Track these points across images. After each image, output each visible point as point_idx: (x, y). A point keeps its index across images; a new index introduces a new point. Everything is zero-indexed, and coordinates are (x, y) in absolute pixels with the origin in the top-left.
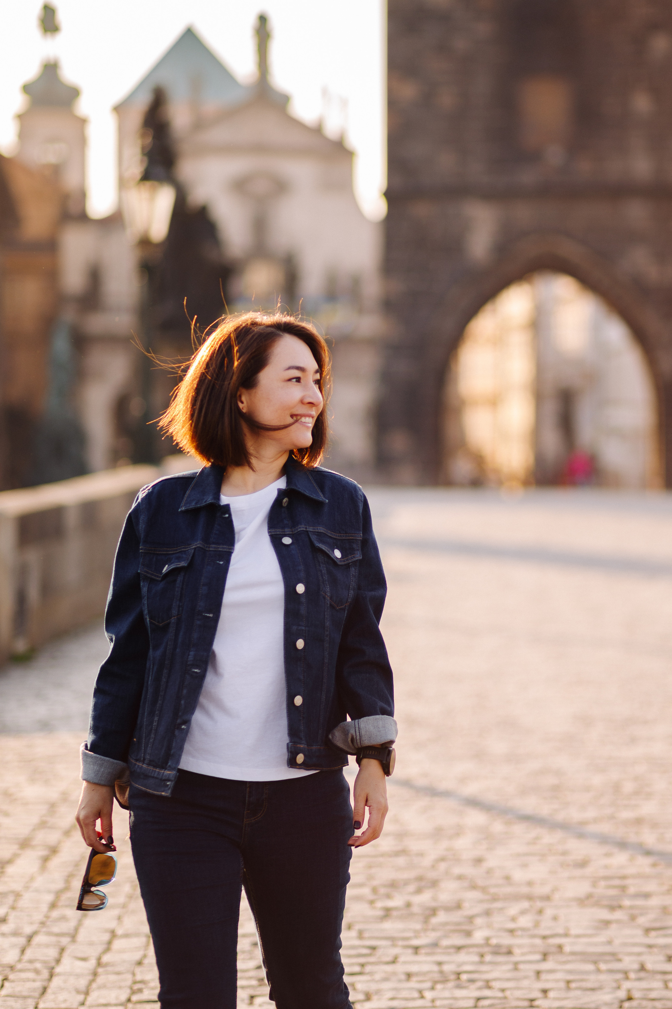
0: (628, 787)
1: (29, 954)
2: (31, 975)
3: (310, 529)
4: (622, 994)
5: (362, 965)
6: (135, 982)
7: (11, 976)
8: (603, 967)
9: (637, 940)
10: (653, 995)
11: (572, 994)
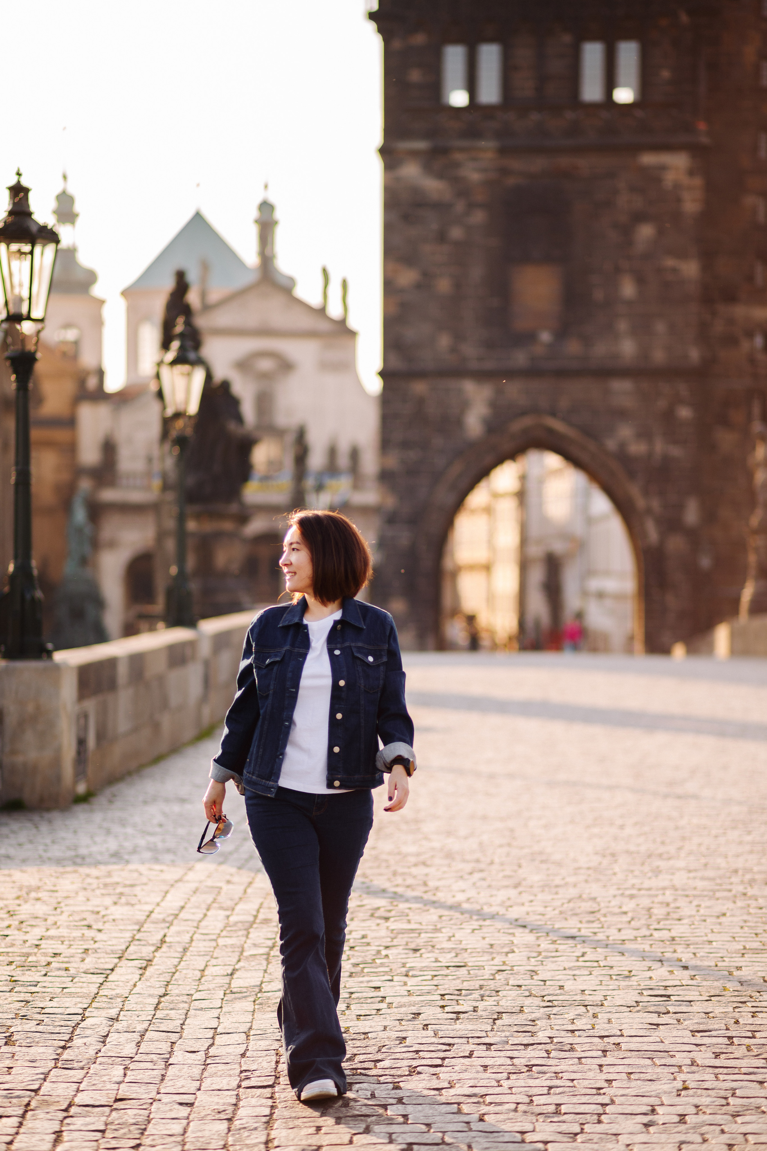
0: (659, 912)
1: (143, 1048)
2: (149, 1065)
3: (353, 644)
4: (679, 1085)
5: (443, 1059)
6: (241, 1072)
7: (132, 1066)
8: (658, 1062)
9: (686, 1040)
10: (706, 1085)
11: (633, 1084)
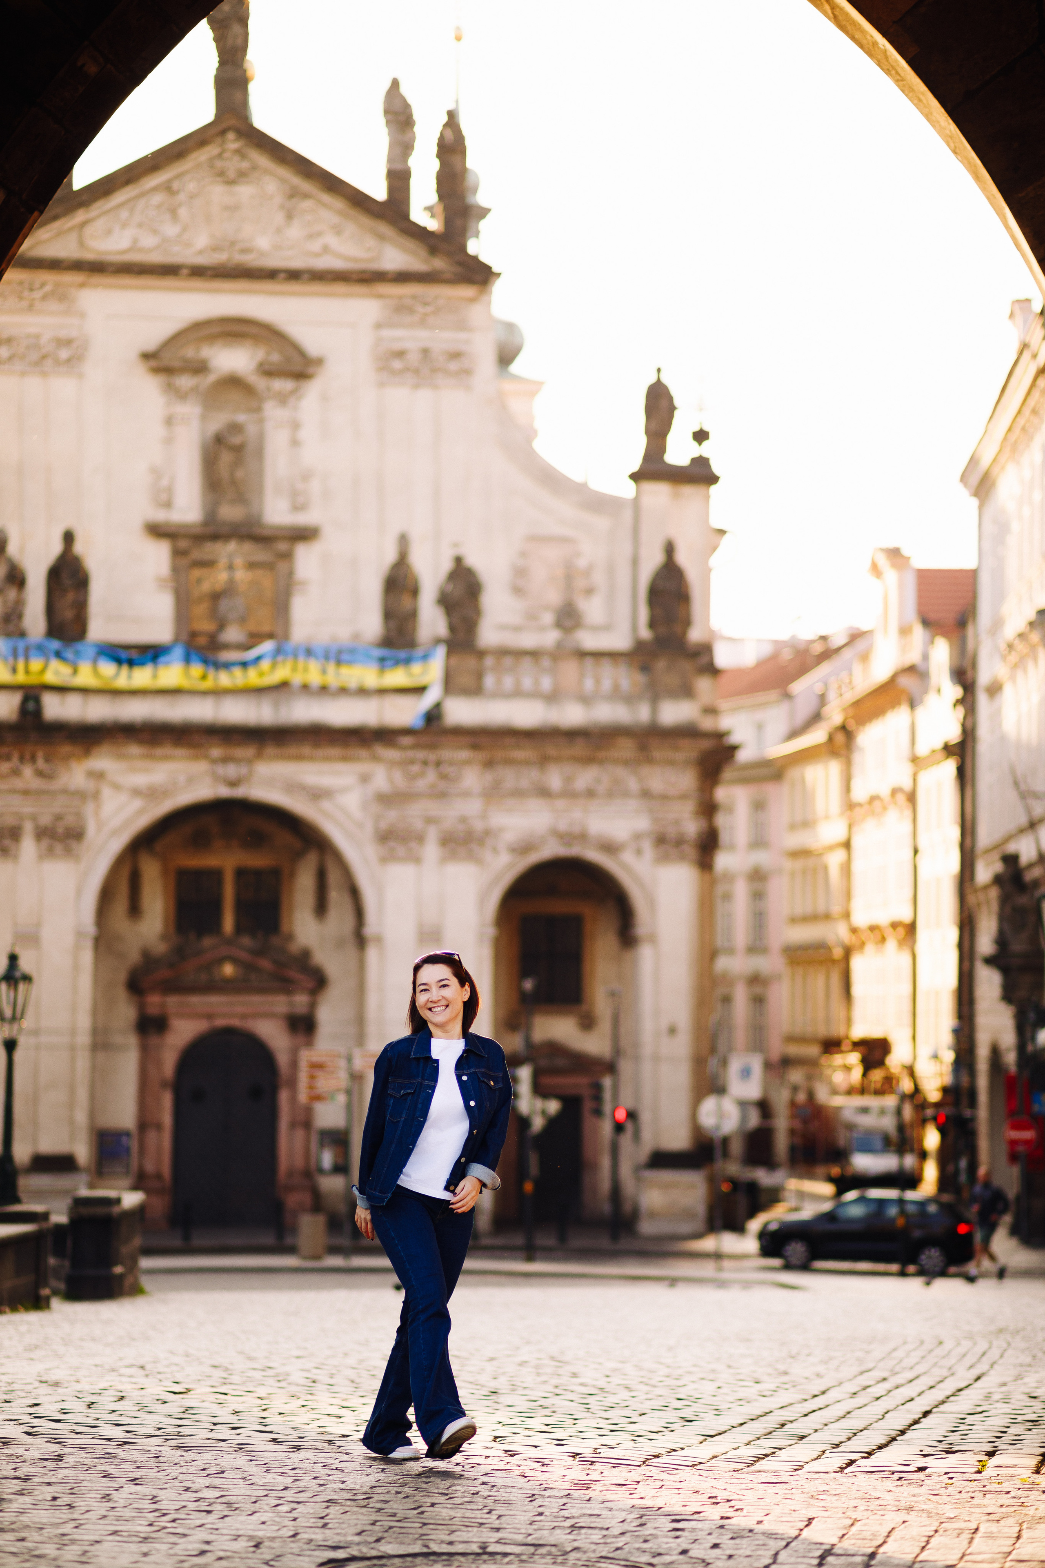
3: (477, 1071)
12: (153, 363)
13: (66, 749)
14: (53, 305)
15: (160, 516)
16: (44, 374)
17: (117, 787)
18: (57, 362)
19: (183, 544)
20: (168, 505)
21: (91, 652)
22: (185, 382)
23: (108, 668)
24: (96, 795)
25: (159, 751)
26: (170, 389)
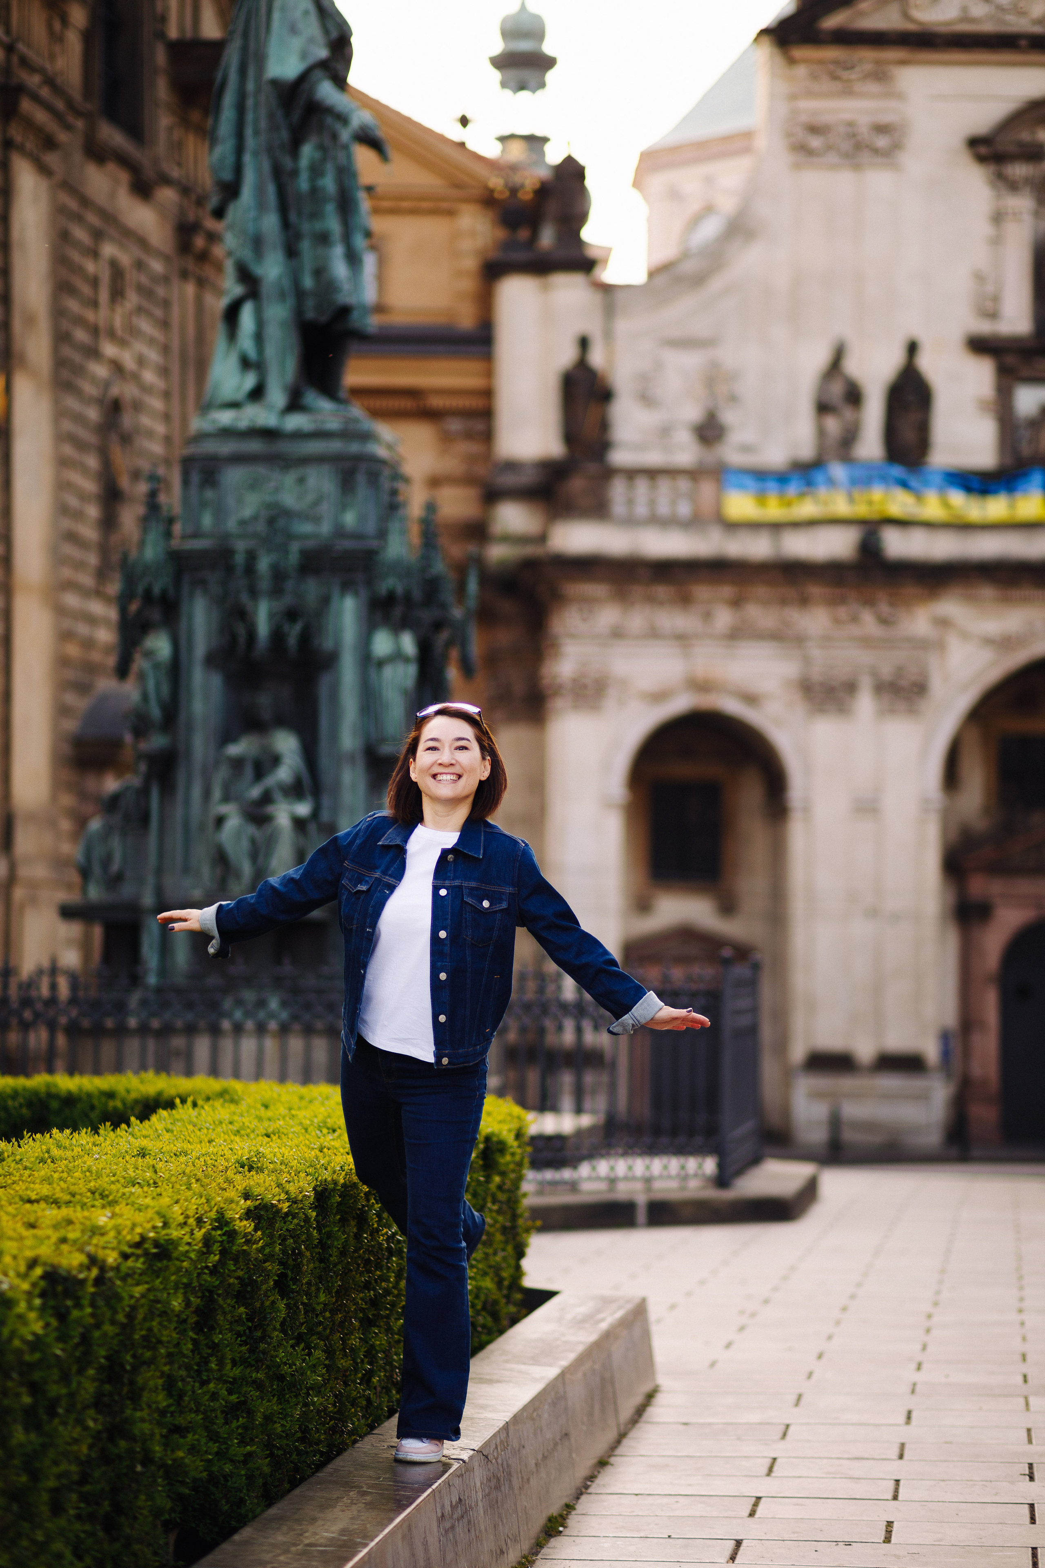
12: (983, 150)
13: (910, 590)
14: (873, 87)
15: (984, 328)
16: (857, 167)
17: (965, 636)
18: (876, 151)
19: (1010, 360)
20: (993, 315)
21: (937, 479)
22: (1019, 170)
23: (958, 498)
24: (940, 646)
25: (1016, 593)
26: (1000, 177)
